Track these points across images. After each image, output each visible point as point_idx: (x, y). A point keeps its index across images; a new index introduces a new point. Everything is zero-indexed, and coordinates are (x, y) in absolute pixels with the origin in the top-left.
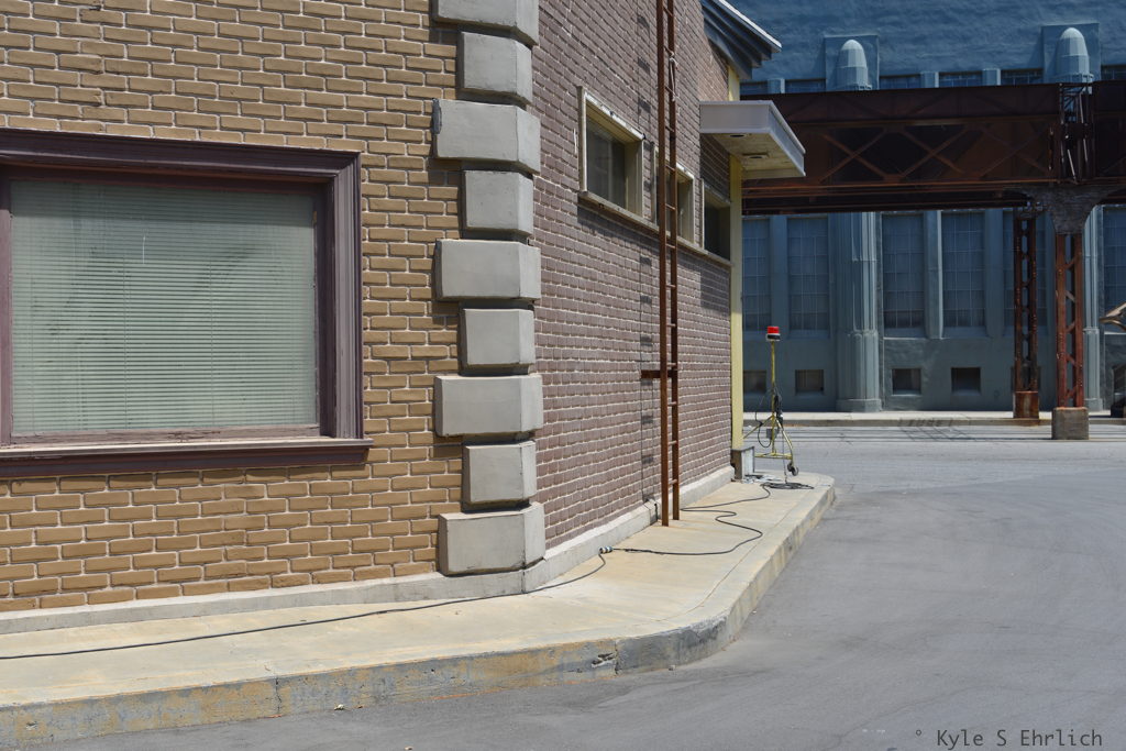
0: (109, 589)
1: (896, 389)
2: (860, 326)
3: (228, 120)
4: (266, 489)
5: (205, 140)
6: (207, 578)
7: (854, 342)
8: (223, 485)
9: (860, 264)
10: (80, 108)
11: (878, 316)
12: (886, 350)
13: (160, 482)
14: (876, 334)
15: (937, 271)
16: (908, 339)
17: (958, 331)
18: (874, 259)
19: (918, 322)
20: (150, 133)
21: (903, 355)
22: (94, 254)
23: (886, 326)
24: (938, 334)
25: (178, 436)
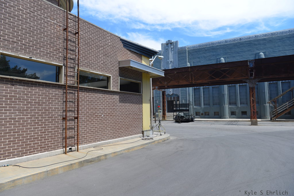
1: (231, 115)
2: (224, 105)
7: (223, 107)
9: (224, 94)
11: (228, 102)
12: (230, 108)
14: (227, 106)
15: (238, 95)
16: (233, 106)
17: (243, 105)
18: (227, 93)
19: (235, 104)
21: (233, 109)
23: (230, 104)
24: (239, 105)
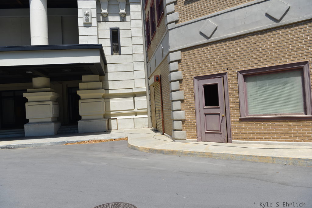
0: (263, 139)
3: (281, 61)
4: (292, 124)
5: (276, 65)
6: (281, 139)
8: (283, 123)
10: (254, 65)
13: (271, 122)
20: (266, 66)
22: (259, 87)
25: (275, 115)
